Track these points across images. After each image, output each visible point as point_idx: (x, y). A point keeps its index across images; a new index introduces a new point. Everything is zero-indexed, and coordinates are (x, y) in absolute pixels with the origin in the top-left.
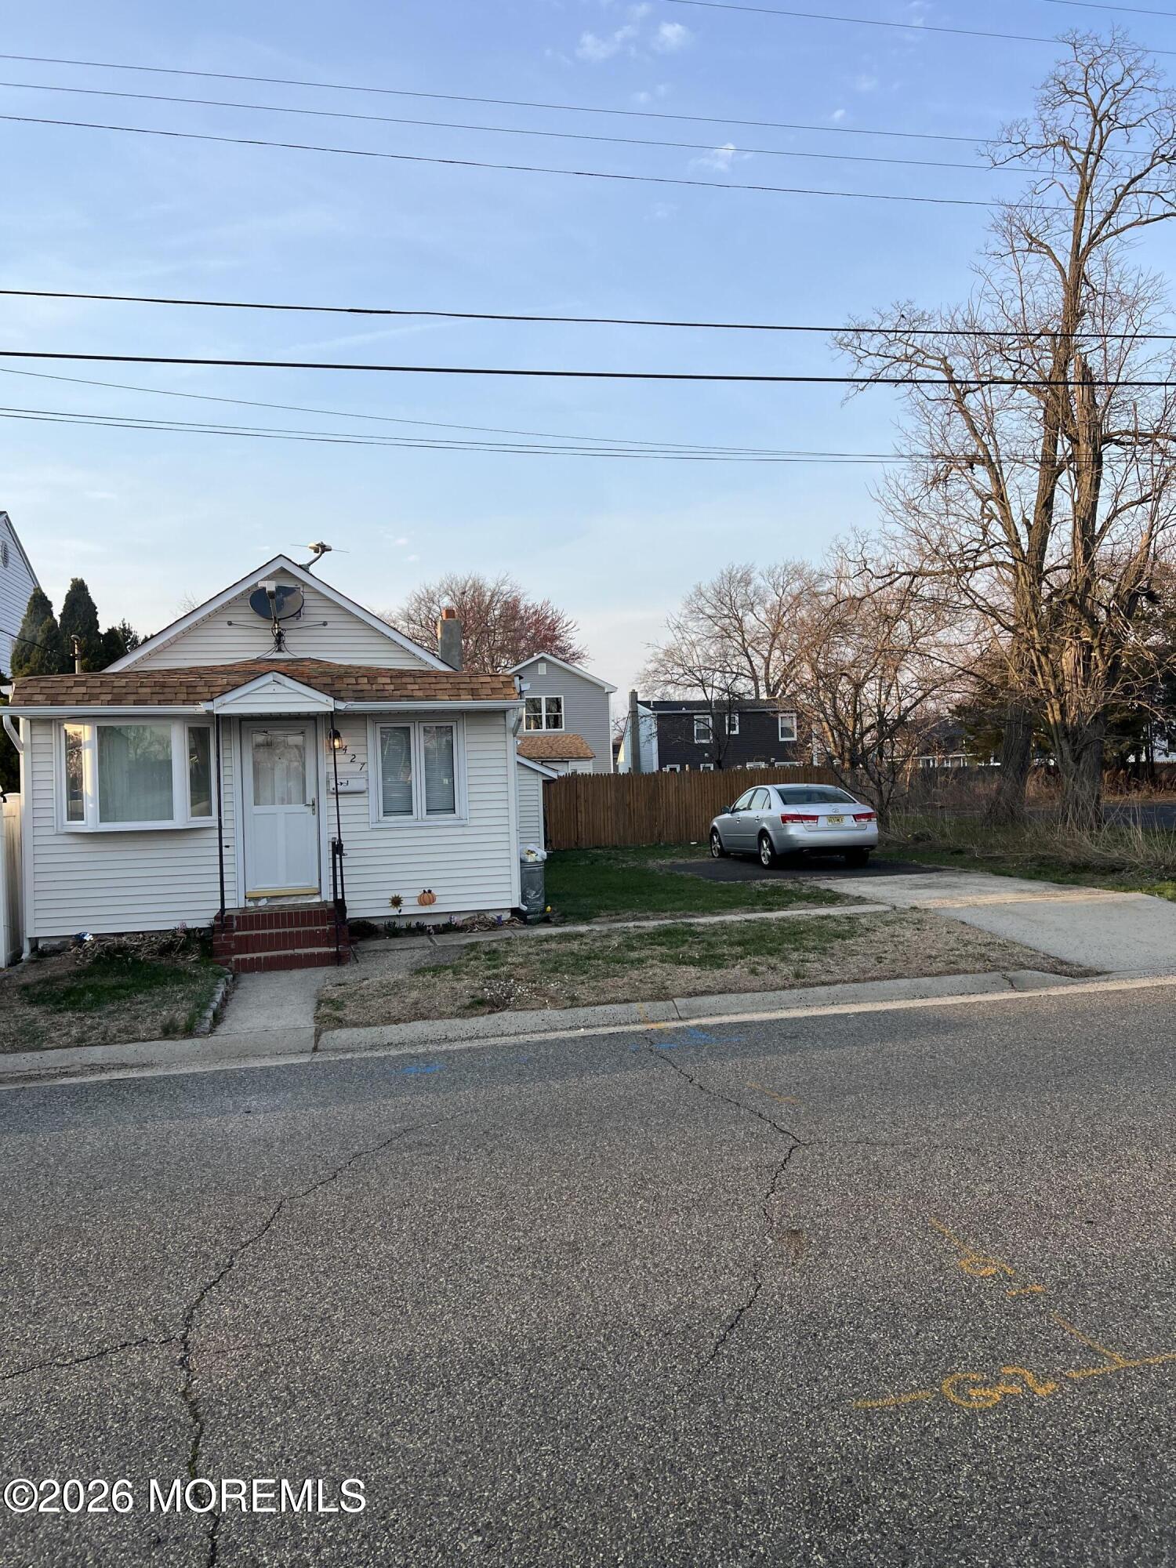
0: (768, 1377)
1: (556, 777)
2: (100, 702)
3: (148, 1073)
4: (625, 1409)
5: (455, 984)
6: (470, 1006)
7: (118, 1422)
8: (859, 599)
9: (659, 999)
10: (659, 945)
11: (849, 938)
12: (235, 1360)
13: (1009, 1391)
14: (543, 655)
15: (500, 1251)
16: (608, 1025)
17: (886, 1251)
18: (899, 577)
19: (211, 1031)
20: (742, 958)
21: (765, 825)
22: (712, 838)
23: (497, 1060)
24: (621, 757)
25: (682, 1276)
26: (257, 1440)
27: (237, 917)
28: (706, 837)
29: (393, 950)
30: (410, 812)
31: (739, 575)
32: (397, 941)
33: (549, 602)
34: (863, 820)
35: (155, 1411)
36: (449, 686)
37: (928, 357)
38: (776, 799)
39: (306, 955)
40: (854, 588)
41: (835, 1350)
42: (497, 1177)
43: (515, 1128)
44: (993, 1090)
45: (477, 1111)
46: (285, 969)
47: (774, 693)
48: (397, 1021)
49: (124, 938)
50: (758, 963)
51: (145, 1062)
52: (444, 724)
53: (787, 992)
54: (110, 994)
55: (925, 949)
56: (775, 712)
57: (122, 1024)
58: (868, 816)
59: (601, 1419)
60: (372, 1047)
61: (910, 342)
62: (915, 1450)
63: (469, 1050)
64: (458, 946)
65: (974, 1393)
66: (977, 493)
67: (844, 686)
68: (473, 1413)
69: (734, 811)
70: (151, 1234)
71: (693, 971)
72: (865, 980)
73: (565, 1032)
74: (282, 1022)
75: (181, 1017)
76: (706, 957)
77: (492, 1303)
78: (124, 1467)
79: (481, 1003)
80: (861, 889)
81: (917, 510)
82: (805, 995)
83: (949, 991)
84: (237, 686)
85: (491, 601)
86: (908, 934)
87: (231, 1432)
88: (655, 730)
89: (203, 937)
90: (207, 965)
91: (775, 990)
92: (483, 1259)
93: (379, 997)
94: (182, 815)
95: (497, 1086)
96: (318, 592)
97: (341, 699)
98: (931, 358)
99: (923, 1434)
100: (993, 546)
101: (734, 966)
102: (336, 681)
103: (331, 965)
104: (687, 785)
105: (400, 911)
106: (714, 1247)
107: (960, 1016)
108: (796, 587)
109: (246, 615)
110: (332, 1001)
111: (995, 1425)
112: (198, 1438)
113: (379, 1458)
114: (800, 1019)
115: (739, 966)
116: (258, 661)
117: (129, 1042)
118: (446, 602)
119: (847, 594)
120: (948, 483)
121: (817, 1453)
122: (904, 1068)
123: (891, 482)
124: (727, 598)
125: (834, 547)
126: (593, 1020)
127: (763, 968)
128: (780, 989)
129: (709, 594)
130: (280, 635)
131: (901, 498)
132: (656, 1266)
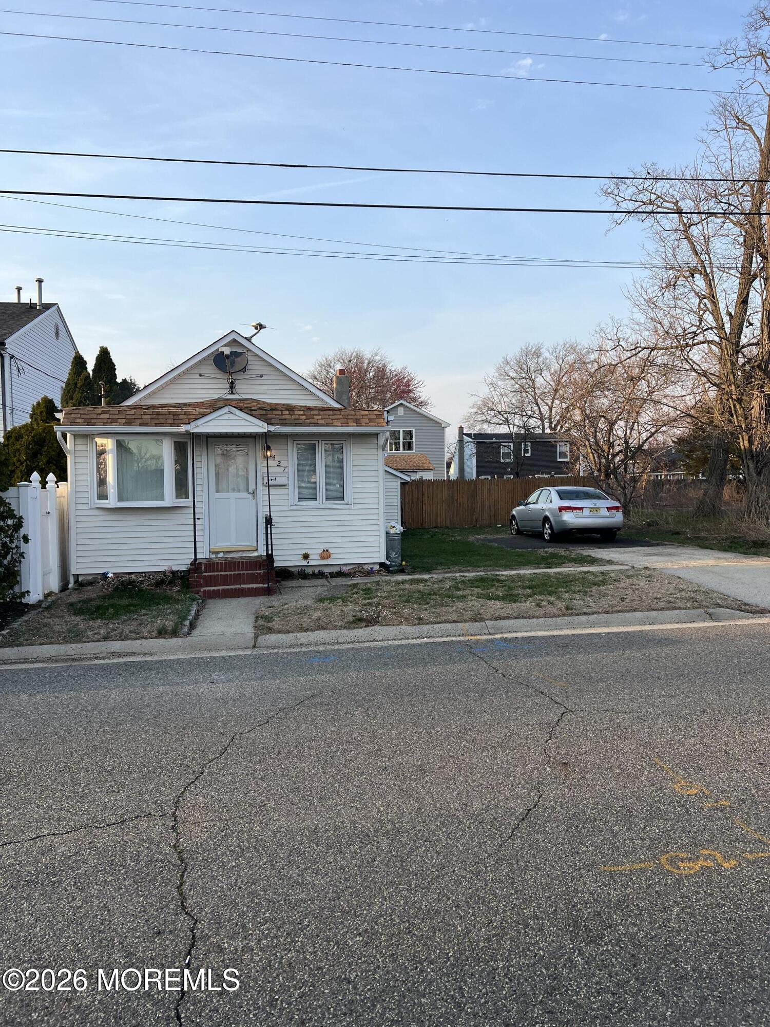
0: (547, 850)
1: (409, 480)
2: (118, 424)
3: (148, 659)
4: (453, 866)
5: (344, 608)
6: (354, 622)
7: (134, 862)
8: (613, 365)
9: (476, 621)
10: (476, 587)
11: (603, 586)
12: (206, 828)
13: (705, 864)
14: (402, 401)
15: (373, 770)
16: (442, 637)
17: (624, 777)
18: (642, 351)
19: (188, 634)
20: (531, 596)
21: (547, 513)
22: (511, 522)
23: (370, 655)
24: (452, 471)
25: (491, 788)
26: (221, 875)
27: (205, 564)
28: (507, 522)
29: (304, 587)
30: (315, 499)
31: (533, 351)
32: (307, 581)
33: (406, 368)
34: (613, 511)
35: (156, 856)
36: (341, 417)
37: (665, 201)
38: (555, 496)
39: (248, 589)
40: (611, 357)
41: (590, 835)
42: (371, 725)
43: (383, 696)
44: (697, 681)
45: (358, 685)
46: (235, 597)
47: (555, 428)
48: (307, 630)
49: (133, 576)
50: (542, 600)
51: (147, 652)
52: (338, 441)
53: (560, 618)
54: (124, 609)
55: (653, 593)
56: (555, 441)
57: (132, 628)
58: (617, 508)
59: (438, 871)
60: (291, 646)
61: (653, 191)
62: (642, 897)
63: (353, 649)
64: (345, 585)
65: (681, 865)
66: (697, 294)
67: (602, 425)
68: (356, 865)
69: (526, 504)
70: (153, 753)
71: (498, 604)
72: (613, 612)
73: (414, 640)
74: (233, 630)
75: (170, 624)
76: (507, 595)
77: (368, 800)
78: (137, 888)
79: (360, 620)
80: (610, 555)
81: (654, 304)
82: (572, 621)
83: (669, 620)
84: (204, 415)
85: (368, 367)
86: (642, 584)
87: (204, 870)
88: (475, 451)
89: (183, 576)
90: (186, 593)
91: (553, 617)
92: (362, 774)
93: (295, 615)
94: (169, 498)
95: (370, 670)
96: (257, 356)
97: (272, 424)
98: (668, 202)
99: (647, 888)
100: (705, 330)
101: (525, 601)
102: (269, 412)
103: (262, 595)
104: (496, 487)
105: (308, 563)
106: (512, 771)
107: (676, 637)
108: (571, 358)
109: (211, 370)
110: (265, 617)
111: (696, 885)
112: (183, 872)
113: (297, 888)
114: (569, 636)
115: (528, 602)
116: (218, 400)
117: (137, 639)
118: (338, 366)
119: (606, 362)
120: (676, 287)
121: (577, 896)
122: (638, 666)
123: (638, 286)
124: (525, 366)
125: (598, 330)
126: (433, 633)
127: (545, 603)
128: (556, 617)
129: (512, 363)
130: (232, 383)
131: (644, 296)
132: (474, 781)
